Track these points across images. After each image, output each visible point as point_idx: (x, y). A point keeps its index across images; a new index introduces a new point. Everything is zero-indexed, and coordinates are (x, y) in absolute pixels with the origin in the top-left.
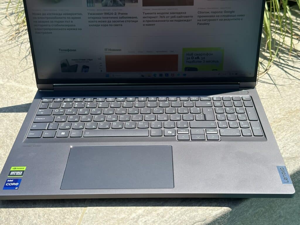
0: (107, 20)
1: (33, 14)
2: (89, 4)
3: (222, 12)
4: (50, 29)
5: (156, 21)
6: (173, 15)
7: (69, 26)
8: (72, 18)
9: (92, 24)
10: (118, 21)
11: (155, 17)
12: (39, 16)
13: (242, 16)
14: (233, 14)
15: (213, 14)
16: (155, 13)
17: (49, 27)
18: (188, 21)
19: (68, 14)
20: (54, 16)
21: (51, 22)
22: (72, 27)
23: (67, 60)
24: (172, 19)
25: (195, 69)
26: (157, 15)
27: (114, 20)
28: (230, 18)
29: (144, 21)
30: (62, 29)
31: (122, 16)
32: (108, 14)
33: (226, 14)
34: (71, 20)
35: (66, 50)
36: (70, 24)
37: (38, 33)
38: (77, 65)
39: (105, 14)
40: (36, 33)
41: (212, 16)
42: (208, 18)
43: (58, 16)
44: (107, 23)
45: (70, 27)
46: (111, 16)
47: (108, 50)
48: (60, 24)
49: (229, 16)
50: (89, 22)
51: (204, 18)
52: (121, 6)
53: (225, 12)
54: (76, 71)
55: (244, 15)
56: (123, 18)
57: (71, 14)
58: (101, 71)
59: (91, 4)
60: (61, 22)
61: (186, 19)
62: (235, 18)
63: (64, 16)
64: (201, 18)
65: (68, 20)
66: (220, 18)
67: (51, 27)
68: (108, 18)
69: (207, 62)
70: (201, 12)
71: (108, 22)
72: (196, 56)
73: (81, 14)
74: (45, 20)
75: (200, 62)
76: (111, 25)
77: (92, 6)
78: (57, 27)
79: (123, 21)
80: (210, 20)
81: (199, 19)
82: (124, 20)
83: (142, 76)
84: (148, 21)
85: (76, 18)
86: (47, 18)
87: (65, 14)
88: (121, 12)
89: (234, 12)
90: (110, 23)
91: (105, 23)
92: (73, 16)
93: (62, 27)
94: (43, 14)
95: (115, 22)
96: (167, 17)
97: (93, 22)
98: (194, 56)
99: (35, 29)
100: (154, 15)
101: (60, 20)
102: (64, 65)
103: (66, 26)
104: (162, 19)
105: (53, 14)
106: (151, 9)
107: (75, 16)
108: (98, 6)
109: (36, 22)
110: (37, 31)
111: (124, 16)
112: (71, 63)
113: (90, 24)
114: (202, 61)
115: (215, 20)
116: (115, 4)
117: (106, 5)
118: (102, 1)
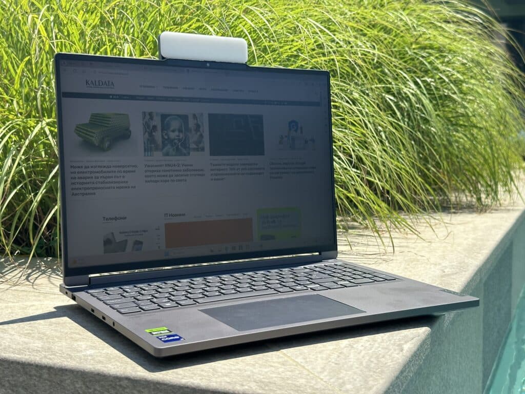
0: (168, 173)
1: (72, 166)
2: (146, 153)
3: (293, 164)
4: (93, 188)
5: (226, 174)
6: (244, 167)
7: (119, 182)
8: (124, 172)
9: (149, 179)
10: (182, 175)
11: (224, 170)
12: (80, 170)
13: (313, 168)
14: (304, 166)
15: (285, 166)
16: (224, 165)
17: (91, 186)
18: (260, 174)
19: (119, 166)
20: (100, 169)
21: (95, 178)
22: (123, 185)
23: (112, 233)
24: (243, 172)
25: (272, 237)
26: (226, 167)
27: (177, 173)
28: (302, 170)
29: (212, 175)
30: (109, 188)
31: (186, 168)
32: (169, 165)
33: (298, 166)
34: (122, 174)
35: (111, 219)
36: (121, 179)
37: (76, 194)
38: (126, 241)
39: (166, 165)
40: (73, 194)
41: (284, 168)
42: (281, 171)
43: (104, 169)
44: (168, 178)
45: (121, 185)
46: (173, 168)
47: (168, 215)
48: (108, 180)
49: (301, 168)
50: (146, 176)
51: (276, 171)
52: (185, 155)
53: (297, 163)
54: (124, 250)
55: (315, 168)
56: (187, 170)
57: (123, 167)
58: (159, 247)
59: (149, 153)
60: (109, 177)
61: (258, 171)
62: (307, 170)
63: (114, 169)
64: (274, 171)
65: (118, 175)
66: (292, 170)
67: (95, 186)
68: (169, 171)
69: (285, 226)
70: (273, 164)
71: (170, 176)
72: (272, 220)
73: (135, 166)
74: (88, 175)
75: (277, 227)
76: (173, 181)
77: (151, 156)
78: (103, 185)
79: (188, 175)
80: (282, 173)
81: (271, 171)
82: (189, 173)
83: (212, 251)
84: (217, 175)
85: (129, 172)
86: (91, 172)
87: (116, 167)
88: (186, 163)
89: (305, 163)
90: (172, 178)
91: (165, 178)
92: (125, 169)
93: (108, 185)
94: (86, 167)
95: (178, 176)
96: (237, 169)
97: (150, 176)
98: (269, 219)
99: (72, 189)
100: (223, 167)
101: (107, 175)
102: (107, 242)
103: (115, 182)
104: (233, 172)
105: (99, 166)
106: (219, 159)
107: (127, 169)
108: (158, 155)
109: (75, 178)
110: (75, 192)
111: (190, 168)
112: (119, 238)
113: (147, 179)
114: (279, 225)
115: (288, 173)
116: (178, 152)
117: (167, 154)
118: (163, 148)
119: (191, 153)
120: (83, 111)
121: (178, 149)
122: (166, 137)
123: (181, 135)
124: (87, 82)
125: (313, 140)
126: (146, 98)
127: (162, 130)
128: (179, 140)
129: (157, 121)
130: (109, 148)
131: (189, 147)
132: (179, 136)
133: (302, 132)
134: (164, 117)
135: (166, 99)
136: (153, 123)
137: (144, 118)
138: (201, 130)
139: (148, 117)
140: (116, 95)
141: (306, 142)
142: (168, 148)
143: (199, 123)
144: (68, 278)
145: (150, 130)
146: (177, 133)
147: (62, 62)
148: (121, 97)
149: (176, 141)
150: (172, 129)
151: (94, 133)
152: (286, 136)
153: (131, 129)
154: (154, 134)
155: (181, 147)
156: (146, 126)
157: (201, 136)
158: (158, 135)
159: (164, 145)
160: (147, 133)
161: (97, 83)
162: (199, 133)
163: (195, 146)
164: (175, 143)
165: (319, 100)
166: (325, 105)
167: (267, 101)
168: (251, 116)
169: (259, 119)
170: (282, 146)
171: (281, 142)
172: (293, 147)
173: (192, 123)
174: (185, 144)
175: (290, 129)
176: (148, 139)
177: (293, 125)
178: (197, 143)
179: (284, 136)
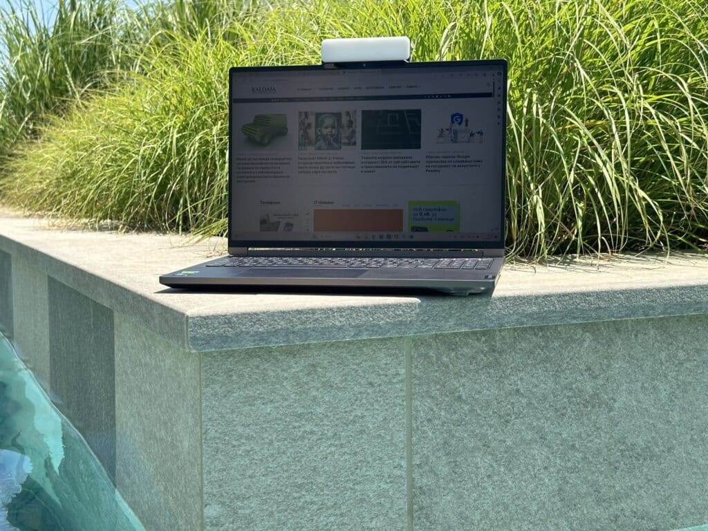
0: (319, 165)
1: (238, 159)
2: (300, 147)
3: (454, 157)
4: (254, 177)
5: (377, 167)
6: (397, 160)
7: (275, 172)
8: (280, 163)
9: (302, 170)
10: (332, 167)
11: (375, 163)
12: (244, 162)
13: (479, 161)
14: (468, 159)
15: (445, 160)
16: (376, 158)
17: (252, 175)
18: (414, 167)
19: (276, 159)
20: (260, 161)
21: (256, 168)
22: (279, 175)
23: (268, 215)
24: (396, 165)
25: (425, 230)
26: (377, 160)
28: (463, 164)
29: (362, 167)
30: (267, 177)
31: (337, 161)
32: (321, 158)
33: (459, 159)
34: (278, 165)
35: (268, 203)
36: (278, 170)
38: (279, 222)
39: (318, 158)
40: (237, 181)
41: (443, 162)
42: (439, 164)
43: (264, 161)
44: (319, 170)
45: (277, 175)
46: (325, 161)
47: (318, 202)
48: (266, 170)
49: (463, 162)
50: (299, 168)
51: (434, 164)
52: (337, 149)
53: (459, 157)
54: (277, 230)
55: (481, 161)
56: (338, 163)
57: (279, 159)
58: (308, 230)
59: (303, 147)
61: (412, 165)
62: (471, 164)
63: (272, 161)
64: (431, 164)
65: (275, 166)
66: (453, 164)
67: (255, 175)
68: (320, 163)
69: (439, 219)
70: (429, 157)
71: (321, 168)
72: (426, 212)
73: (290, 159)
74: (250, 166)
75: (431, 219)
76: (324, 172)
77: (304, 150)
78: (261, 175)
79: (338, 167)
80: (441, 167)
81: (427, 164)
82: (340, 165)
83: (358, 237)
84: (367, 167)
85: (284, 163)
86: (253, 164)
87: (273, 159)
88: (337, 156)
89: (469, 157)
90: (323, 170)
91: (316, 170)
92: (281, 161)
93: (265, 175)
94: (249, 160)
95: (328, 168)
96: (389, 162)
97: (303, 168)
98: (423, 212)
99: (238, 177)
100: (374, 160)
101: (266, 166)
102: (263, 222)
103: (272, 172)
104: (384, 165)
105: (259, 159)
106: (371, 153)
107: (283, 161)
108: (311, 149)
109: (239, 168)
110: (239, 179)
111: (340, 160)
112: (273, 219)
113: (300, 170)
114: (434, 218)
115: (447, 166)
116: (330, 146)
117: (319, 148)
118: (316, 143)
119: (343, 147)
120: (249, 113)
121: (330, 144)
122: (319, 133)
123: (334, 131)
124: (253, 90)
125: (481, 133)
126: (303, 100)
127: (316, 127)
128: (332, 136)
129: (312, 120)
130: (269, 143)
131: (341, 142)
132: (331, 132)
133: (467, 125)
134: (318, 115)
135: (321, 99)
136: (307, 122)
137: (300, 117)
138: (354, 125)
139: (303, 116)
140: (277, 99)
141: (472, 135)
142: (321, 143)
143: (352, 118)
144: (231, 248)
145: (305, 127)
146: (330, 129)
147: (234, 74)
148: (281, 100)
150: (325, 125)
151: (256, 131)
152: (447, 130)
153: (287, 127)
154: (308, 131)
155: (334, 142)
156: (302, 123)
157: (354, 132)
158: (312, 132)
159: (317, 140)
160: (302, 131)
161: (261, 90)
162: (351, 129)
163: (346, 141)
164: (327, 139)
165: (491, 91)
166: (499, 96)
167: (427, 95)
168: (408, 111)
169: (417, 114)
170: (441, 140)
171: (440, 136)
172: (455, 141)
173: (345, 120)
174: (337, 139)
175: (453, 122)
176: (302, 136)
177: (457, 118)
178: (349, 138)
179: (445, 130)
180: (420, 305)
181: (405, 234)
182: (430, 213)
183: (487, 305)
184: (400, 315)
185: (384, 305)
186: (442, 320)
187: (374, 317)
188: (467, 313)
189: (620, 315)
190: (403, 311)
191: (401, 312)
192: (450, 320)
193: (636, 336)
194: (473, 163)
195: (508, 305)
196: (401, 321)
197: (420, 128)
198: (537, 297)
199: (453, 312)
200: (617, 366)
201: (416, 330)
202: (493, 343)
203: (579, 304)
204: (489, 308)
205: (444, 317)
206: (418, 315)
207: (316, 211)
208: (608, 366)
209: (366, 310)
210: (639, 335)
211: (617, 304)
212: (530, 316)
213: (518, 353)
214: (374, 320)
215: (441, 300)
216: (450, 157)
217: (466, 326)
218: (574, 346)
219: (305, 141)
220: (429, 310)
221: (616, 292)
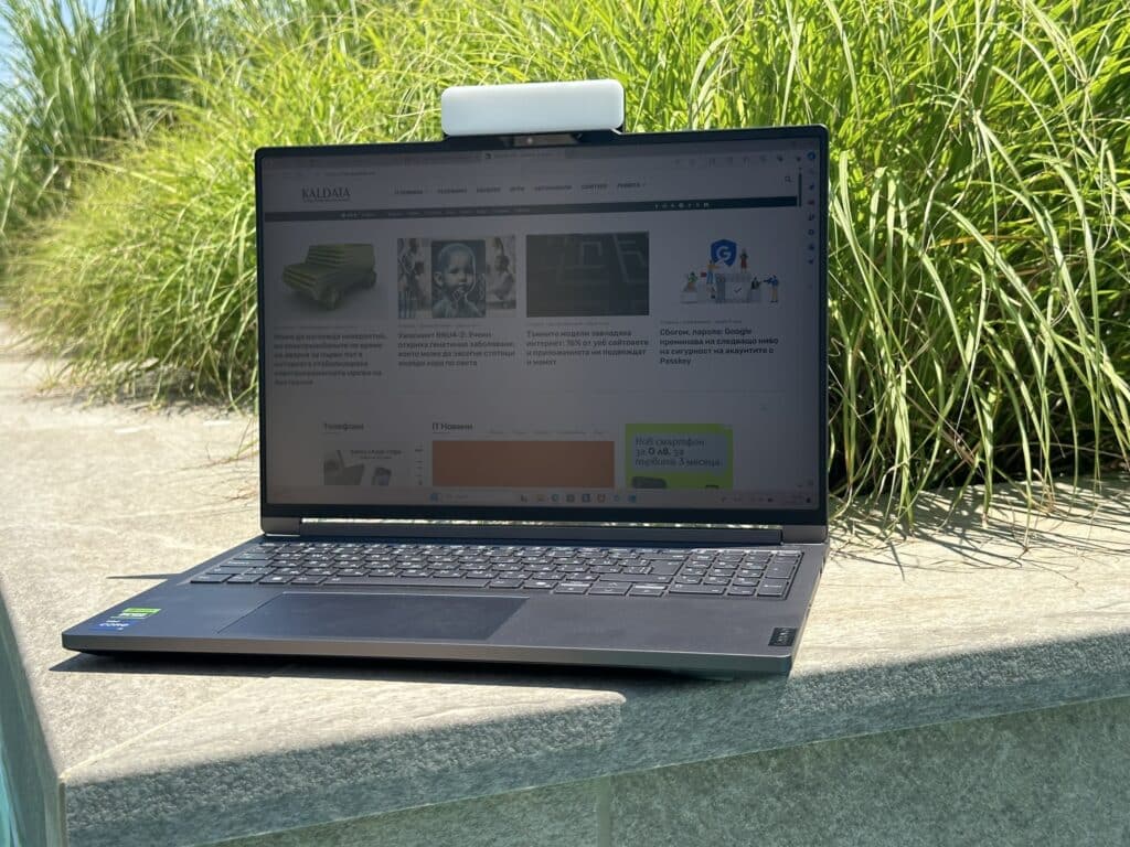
0: (442, 350)
1: (277, 337)
2: (403, 314)
3: (719, 332)
4: (310, 374)
5: (560, 353)
6: (601, 338)
7: (352, 364)
8: (362, 346)
9: (407, 359)
10: (468, 354)
11: (555, 344)
12: (290, 341)
13: (771, 341)
14: (747, 337)
15: (699, 338)
16: (557, 334)
17: (307, 369)
18: (635, 353)
19: (353, 337)
20: (318, 342)
21: (313, 355)
22: (360, 369)
23: (339, 452)
24: (598, 348)
25: (660, 484)
26: (560, 339)
27: (458, 349)
28: (739, 346)
29: (529, 354)
30: (335, 374)
31: (477, 340)
32: (444, 335)
33: (730, 337)
34: (359, 350)
35: (339, 427)
36: (359, 359)
37: (282, 383)
38: (362, 466)
39: (439, 335)
40: (277, 382)
41: (696, 342)
42: (688, 347)
43: (331, 342)
44: (441, 359)
45: (356, 369)
46: (452, 340)
47: (440, 426)
48: (334, 360)
49: (738, 342)
50: (400, 354)
51: (678, 347)
52: (476, 315)
53: (728, 332)
54: (357, 482)
55: (776, 341)
56: (479, 344)
57: (360, 337)
58: (420, 483)
59: (408, 313)
60: (336, 355)
61: (632, 348)
62: (753, 346)
63: (345, 341)
64: (670, 347)
65: (353, 350)
66: (716, 347)
67: (312, 369)
68: (443, 345)
69: (691, 463)
70: (667, 332)
71: (445, 354)
72: (662, 448)
73: (382, 337)
74: (302, 351)
76: (451, 363)
78: (326, 369)
79: (479, 354)
80: (691, 352)
81: (663, 347)
82: (483, 349)
84: (540, 353)
85: (371, 346)
86: (306, 346)
87: (347, 337)
88: (475, 331)
89: (749, 332)
90: (449, 359)
91: (436, 359)
92: (364, 341)
93: (333, 369)
94: (298, 338)
95: (460, 354)
96: (585, 343)
97: (408, 354)
98: (655, 446)
99: (276, 374)
100: (553, 339)
101: (333, 350)
102: (330, 466)
103: (347, 364)
104: (576, 348)
105: (320, 337)
106: (546, 323)
107: (369, 341)
108: (424, 316)
109: (281, 356)
110: (280, 378)
111: (483, 340)
112: (350, 462)
113: (402, 359)
114: (678, 460)
115: (704, 352)
116: (463, 312)
117: (441, 315)
118: (434, 303)
120: (298, 241)
121: (462, 304)
122: (440, 283)
123: (470, 279)
124: (304, 194)
125: (773, 282)
126: (404, 214)
127: (434, 269)
128: (466, 288)
129: (424, 255)
130: (338, 304)
131: (484, 301)
132: (465, 280)
133: (744, 265)
134: (437, 246)
135: (444, 213)
136: (415, 259)
137: (399, 251)
138: (510, 267)
139: (407, 248)
140: (353, 212)
141: (755, 285)
143: (506, 254)
144: (267, 520)
145: (410, 271)
146: (461, 275)
147: (265, 161)
148: (360, 215)
149: (460, 290)
150: (451, 267)
151: (313, 280)
152: (704, 275)
153: (375, 270)
154: (417, 277)
155: (470, 301)
156: (404, 263)
157: (510, 279)
158: (425, 280)
159: (436, 298)
160: (405, 278)
161: (321, 194)
162: (505, 274)
163: (498, 300)
164: (457, 295)
165: (795, 193)
166: (812, 203)
167: (661, 203)
168: (621, 236)
169: (640, 242)
170: (692, 296)
171: (690, 288)
172: (719, 297)
173: (491, 255)
174: (476, 295)
175: (715, 259)
176: (407, 289)
177: (724, 249)
178: (502, 293)
179: (698, 275)
180: (624, 709)
181: (620, 493)
182: (671, 449)
183: (779, 696)
184: (579, 735)
185: (540, 716)
186: (676, 738)
187: (518, 744)
188: (734, 718)
189: (1077, 695)
190: (586, 725)
191: (580, 728)
192: (694, 735)
193: (1112, 728)
194: (757, 346)
195: (827, 691)
196: (582, 748)
197: (647, 269)
198: (891, 670)
199: (700, 717)
200: (1072, 795)
201: (616, 766)
202: (797, 770)
203: (985, 678)
204: (783, 701)
205: (681, 731)
206: (620, 731)
207: (437, 445)
208: (1051, 799)
209: (498, 731)
210: (1118, 726)
211: (1070, 671)
212: (878, 711)
213: (852, 788)
214: (517, 751)
215: (673, 692)
216: (709, 332)
217: (731, 744)
218: (976, 761)
219: (411, 299)
220: (646, 717)
221: (1068, 645)
